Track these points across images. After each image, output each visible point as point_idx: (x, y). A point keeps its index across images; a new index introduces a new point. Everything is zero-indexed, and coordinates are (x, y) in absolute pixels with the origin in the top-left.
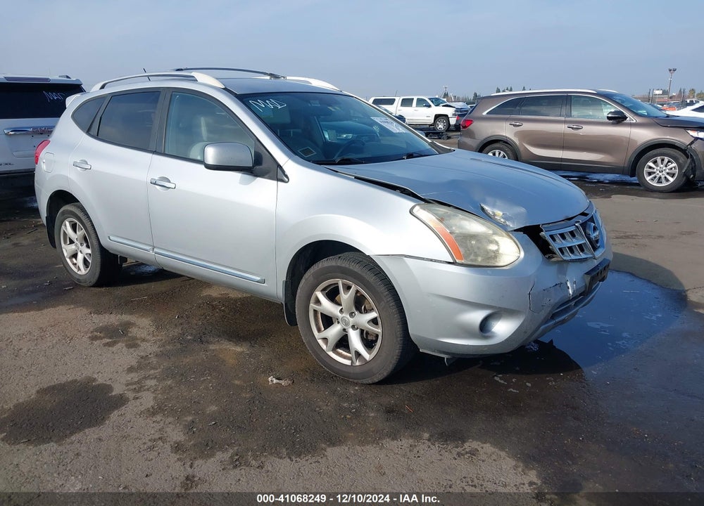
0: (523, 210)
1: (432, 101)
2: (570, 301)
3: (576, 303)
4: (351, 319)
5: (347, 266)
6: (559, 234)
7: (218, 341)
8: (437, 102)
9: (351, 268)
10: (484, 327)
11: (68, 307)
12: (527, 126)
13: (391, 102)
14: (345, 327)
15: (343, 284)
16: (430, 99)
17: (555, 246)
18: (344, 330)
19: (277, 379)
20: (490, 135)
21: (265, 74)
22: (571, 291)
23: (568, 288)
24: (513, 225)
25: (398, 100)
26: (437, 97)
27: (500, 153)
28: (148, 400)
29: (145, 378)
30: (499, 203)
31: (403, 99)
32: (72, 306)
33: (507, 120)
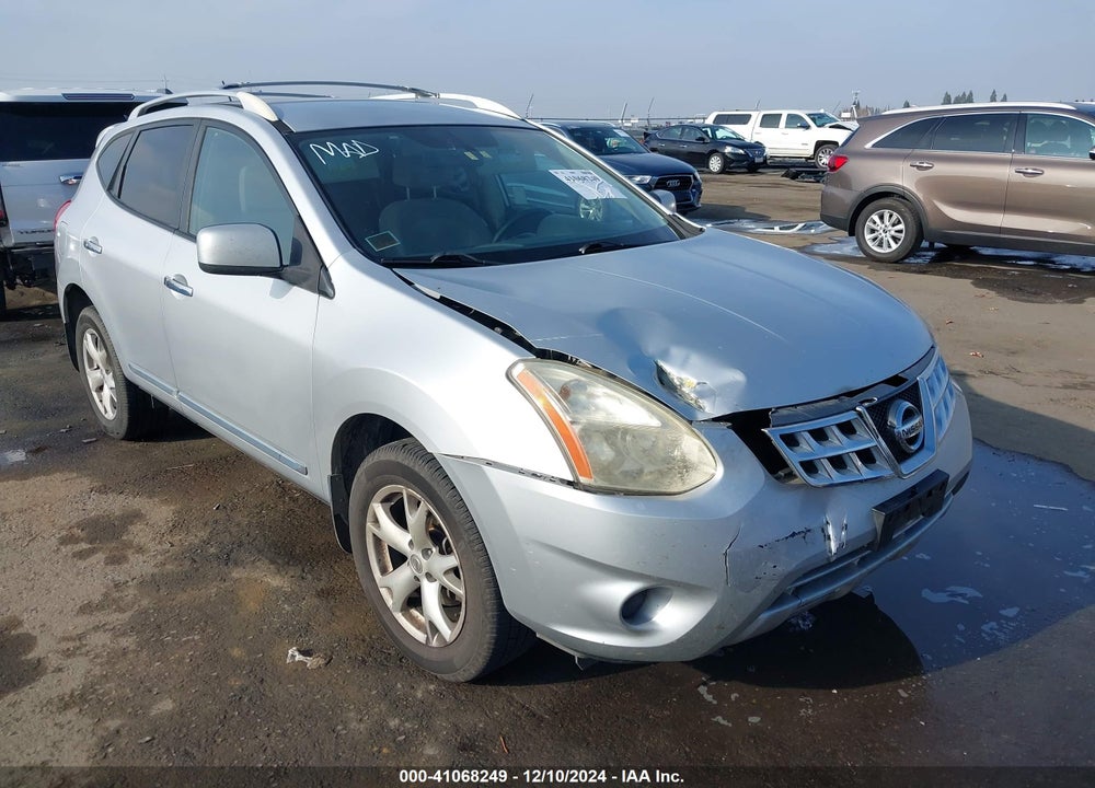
0: (738, 377)
1: (813, 120)
2: (830, 564)
3: (862, 559)
4: (424, 561)
5: (411, 465)
6: (811, 432)
7: (253, 562)
8: (820, 120)
9: (416, 469)
10: (634, 612)
11: (68, 475)
12: (941, 169)
13: (744, 119)
14: (417, 574)
15: (410, 497)
16: (809, 115)
17: (793, 458)
18: (417, 579)
19: (301, 652)
20: (875, 183)
21: (403, 89)
22: (833, 546)
23: (829, 538)
24: (711, 409)
25: (756, 117)
26: (822, 111)
27: (891, 216)
28: (75, 675)
29: (96, 628)
30: (695, 359)
31: (764, 116)
32: (75, 475)
33: (906, 157)
